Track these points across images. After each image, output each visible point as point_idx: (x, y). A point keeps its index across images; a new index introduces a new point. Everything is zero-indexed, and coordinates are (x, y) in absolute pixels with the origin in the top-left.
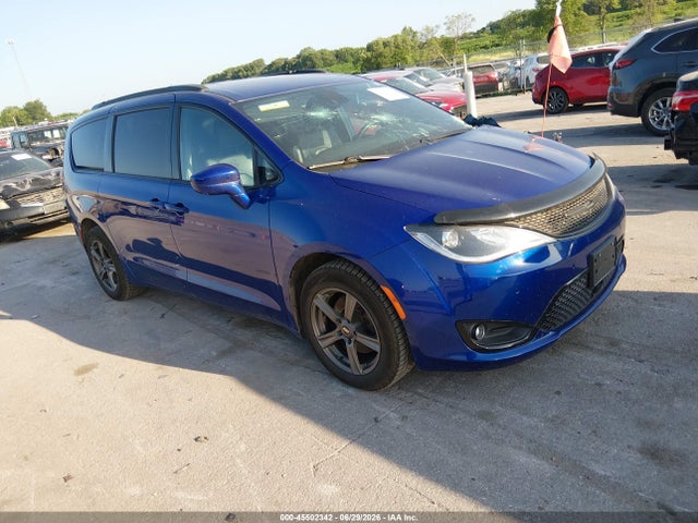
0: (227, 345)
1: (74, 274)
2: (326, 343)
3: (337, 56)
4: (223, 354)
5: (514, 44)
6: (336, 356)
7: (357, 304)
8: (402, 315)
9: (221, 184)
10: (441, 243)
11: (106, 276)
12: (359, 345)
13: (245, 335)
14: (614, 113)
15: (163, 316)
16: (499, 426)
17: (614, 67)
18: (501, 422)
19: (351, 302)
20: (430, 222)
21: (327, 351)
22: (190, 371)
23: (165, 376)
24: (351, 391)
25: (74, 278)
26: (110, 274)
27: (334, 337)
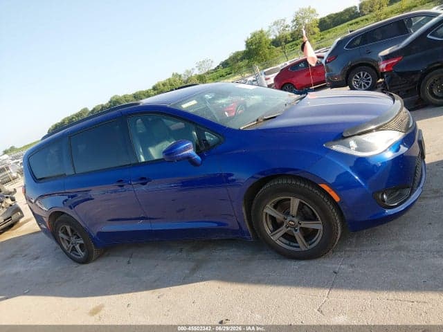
0: (192, 265)
1: (37, 258)
2: (276, 238)
3: (135, 97)
4: (194, 270)
5: (238, 71)
6: (285, 244)
7: (300, 202)
8: (337, 199)
9: (184, 153)
10: (350, 147)
11: (74, 249)
12: (304, 230)
13: (200, 255)
14: (332, 87)
15: (129, 263)
16: (413, 251)
17: (326, 62)
18: (412, 249)
19: (295, 203)
20: (340, 137)
21: (278, 242)
22: (178, 287)
23: (162, 295)
24: (303, 263)
25: (39, 261)
26: (77, 247)
27: (283, 230)
